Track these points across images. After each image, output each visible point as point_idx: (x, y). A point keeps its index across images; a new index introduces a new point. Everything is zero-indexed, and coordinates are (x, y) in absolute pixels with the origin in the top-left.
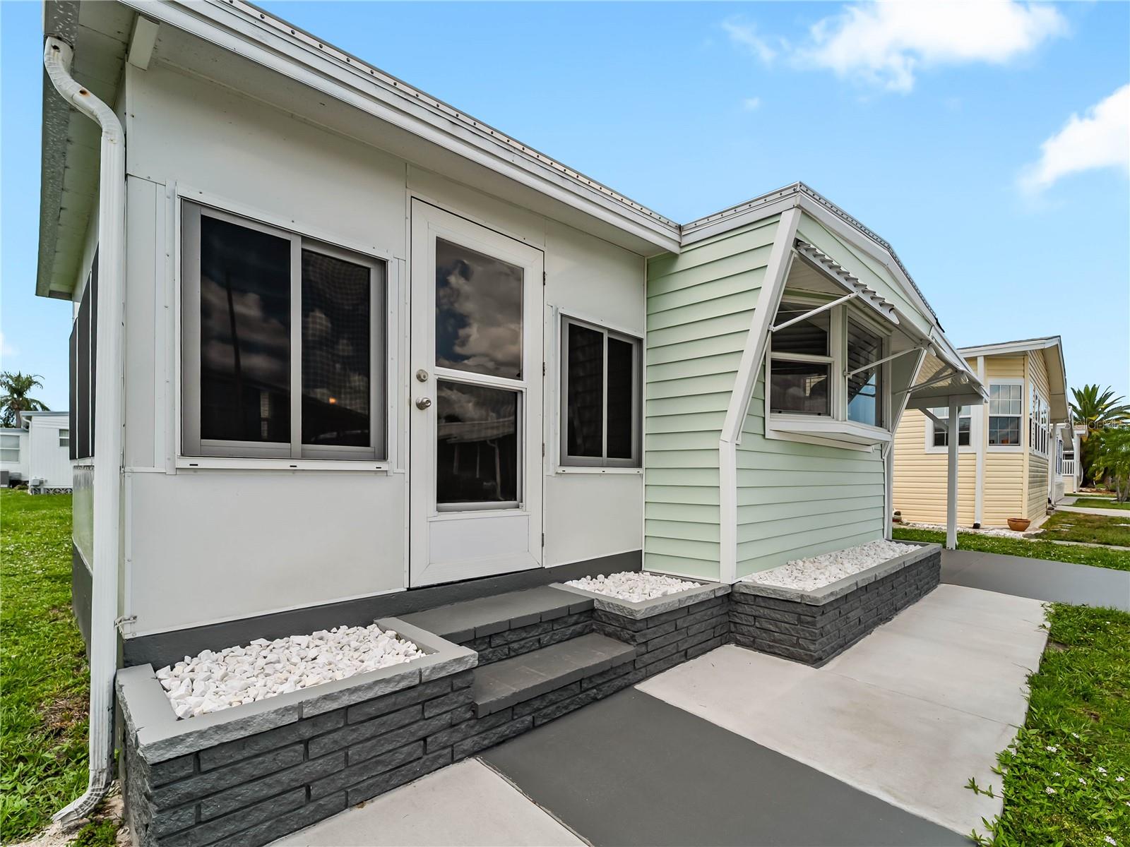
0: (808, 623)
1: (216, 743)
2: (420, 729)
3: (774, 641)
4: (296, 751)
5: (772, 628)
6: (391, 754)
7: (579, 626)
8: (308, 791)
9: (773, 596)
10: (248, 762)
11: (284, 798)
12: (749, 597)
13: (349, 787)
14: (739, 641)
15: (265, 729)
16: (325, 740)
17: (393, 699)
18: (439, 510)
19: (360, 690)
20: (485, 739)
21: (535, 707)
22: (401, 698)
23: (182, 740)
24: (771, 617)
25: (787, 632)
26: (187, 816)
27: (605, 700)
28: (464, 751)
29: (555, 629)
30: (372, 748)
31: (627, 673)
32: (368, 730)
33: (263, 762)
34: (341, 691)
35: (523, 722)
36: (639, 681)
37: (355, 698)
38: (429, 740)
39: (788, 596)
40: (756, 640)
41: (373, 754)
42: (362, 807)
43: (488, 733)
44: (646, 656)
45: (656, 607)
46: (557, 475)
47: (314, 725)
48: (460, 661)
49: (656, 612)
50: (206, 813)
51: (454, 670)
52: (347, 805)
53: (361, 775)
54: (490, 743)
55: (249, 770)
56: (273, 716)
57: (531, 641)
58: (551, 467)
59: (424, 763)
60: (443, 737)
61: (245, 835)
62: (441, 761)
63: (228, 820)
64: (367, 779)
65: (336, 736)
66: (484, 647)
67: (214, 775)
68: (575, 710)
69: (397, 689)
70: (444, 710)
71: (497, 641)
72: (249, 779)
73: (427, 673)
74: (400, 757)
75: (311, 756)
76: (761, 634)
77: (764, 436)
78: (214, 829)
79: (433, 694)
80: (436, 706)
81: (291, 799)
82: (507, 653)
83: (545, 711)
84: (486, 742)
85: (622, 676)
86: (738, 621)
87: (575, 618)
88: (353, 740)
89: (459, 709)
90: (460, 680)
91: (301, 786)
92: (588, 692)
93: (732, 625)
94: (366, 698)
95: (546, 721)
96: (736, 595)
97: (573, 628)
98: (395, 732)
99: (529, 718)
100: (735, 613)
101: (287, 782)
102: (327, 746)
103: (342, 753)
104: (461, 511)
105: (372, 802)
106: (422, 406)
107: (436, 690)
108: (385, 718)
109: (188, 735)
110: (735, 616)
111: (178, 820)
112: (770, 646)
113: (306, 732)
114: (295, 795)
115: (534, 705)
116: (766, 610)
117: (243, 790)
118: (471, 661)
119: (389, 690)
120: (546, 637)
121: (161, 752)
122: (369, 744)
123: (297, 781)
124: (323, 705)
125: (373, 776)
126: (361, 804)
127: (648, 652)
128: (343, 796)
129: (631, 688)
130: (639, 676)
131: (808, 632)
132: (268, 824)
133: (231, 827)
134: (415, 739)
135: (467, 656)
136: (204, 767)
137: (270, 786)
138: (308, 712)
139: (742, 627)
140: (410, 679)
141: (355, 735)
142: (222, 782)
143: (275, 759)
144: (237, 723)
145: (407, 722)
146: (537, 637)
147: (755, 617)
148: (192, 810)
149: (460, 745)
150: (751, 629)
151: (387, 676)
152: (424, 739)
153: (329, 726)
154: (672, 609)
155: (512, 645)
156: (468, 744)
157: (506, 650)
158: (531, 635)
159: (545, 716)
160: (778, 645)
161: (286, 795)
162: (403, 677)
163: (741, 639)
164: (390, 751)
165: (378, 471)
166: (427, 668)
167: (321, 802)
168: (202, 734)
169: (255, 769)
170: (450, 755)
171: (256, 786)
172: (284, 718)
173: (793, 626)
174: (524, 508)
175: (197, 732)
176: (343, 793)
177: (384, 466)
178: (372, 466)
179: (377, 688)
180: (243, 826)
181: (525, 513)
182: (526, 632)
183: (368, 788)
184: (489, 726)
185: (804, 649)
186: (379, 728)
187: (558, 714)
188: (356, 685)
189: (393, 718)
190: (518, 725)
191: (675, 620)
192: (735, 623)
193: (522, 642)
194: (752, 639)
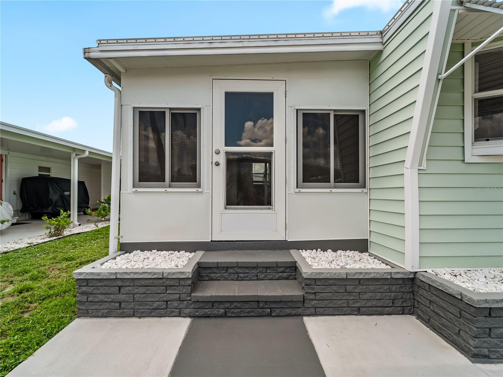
0: (467, 319)
1: (91, 278)
2: (166, 297)
3: (442, 325)
4: (116, 289)
5: (441, 314)
6: (152, 302)
7: (286, 274)
8: (120, 305)
9: (441, 288)
10: (101, 287)
11: (112, 304)
12: (425, 285)
13: (136, 309)
14: (420, 315)
15: (104, 278)
16: (126, 288)
17: (151, 281)
18: (225, 208)
19: (138, 274)
20: (197, 312)
21: (226, 306)
22: (155, 281)
23: (83, 274)
24: (440, 304)
25: (451, 320)
26: (84, 298)
27: (277, 317)
28: (185, 314)
29: (268, 272)
30: (144, 298)
31: (299, 308)
32: (142, 290)
33: (106, 289)
34: (131, 272)
35: (219, 311)
36: (309, 315)
37: (136, 276)
38: (169, 303)
39: (450, 291)
40: (431, 319)
41: (145, 300)
42: (139, 319)
43: (199, 310)
44: (314, 302)
45: (323, 273)
46: (296, 193)
47: (122, 282)
48: (182, 273)
49: (322, 277)
50: (89, 299)
51: (179, 276)
52: (133, 316)
53: (140, 306)
54: (199, 314)
55: (102, 290)
56: (107, 274)
57: (251, 275)
58: (292, 189)
59: (167, 311)
60: (176, 304)
61: (100, 311)
62: (174, 314)
63: (96, 304)
64: (142, 309)
65: (130, 288)
66: (224, 272)
67: (92, 288)
68: (254, 316)
69: (153, 277)
70: (176, 292)
71: (231, 271)
72: (101, 293)
73: (166, 274)
74: (155, 305)
75: (121, 292)
76: (434, 316)
77: (464, 160)
78: (92, 305)
79: (170, 284)
80: (173, 290)
81: (114, 305)
82: (237, 277)
83: (233, 310)
84: (197, 314)
85: (293, 308)
86: (420, 301)
87: (282, 269)
88: (136, 292)
89: (184, 294)
90: (184, 282)
91: (118, 302)
92: (264, 310)
93: (416, 302)
94: (140, 277)
95: (234, 315)
96: (418, 281)
97: (280, 274)
98: (154, 295)
99: (222, 311)
100: (418, 294)
101: (112, 298)
102: (127, 291)
103: (132, 295)
104: (237, 209)
105: (144, 318)
106: (217, 164)
107: (172, 283)
108: (149, 288)
109: (84, 273)
110: (418, 296)
111: (82, 298)
112: (440, 328)
113: (119, 283)
114: (116, 304)
115: (226, 305)
116: (437, 298)
117: (99, 296)
118: (187, 275)
119: (149, 277)
120: (261, 275)
121: (77, 276)
122: (143, 295)
123: (116, 299)
124: (124, 275)
125: (144, 309)
126: (140, 317)
127: (315, 300)
128: (132, 311)
129: (300, 317)
130: (308, 312)
131: (468, 327)
132: (107, 310)
133: (96, 307)
134: (162, 300)
135: (186, 272)
136: (90, 284)
137: (108, 298)
138: (119, 276)
139: (422, 306)
140: (158, 275)
141: (137, 290)
142: (94, 291)
143: (109, 289)
144: (97, 273)
145: (159, 292)
146: (256, 274)
147: (430, 301)
148: (86, 297)
149: (184, 310)
150: (428, 309)
151: (149, 271)
152: (167, 302)
153: (127, 284)
154: (339, 277)
155: (240, 274)
156: (187, 311)
157: (236, 276)
158: (252, 272)
159: (233, 313)
160: (445, 329)
161: (113, 303)
162: (155, 274)
163: (421, 315)
164: (152, 301)
165: (198, 192)
166: (166, 272)
167: (125, 310)
168: (87, 274)
169: (103, 290)
170: (178, 313)
171: (103, 296)
172: (111, 276)
173: (456, 318)
174: (274, 210)
175: (86, 273)
176: (133, 310)
177: (200, 190)
178: (195, 190)
179: (145, 275)
180: (100, 308)
181: (274, 212)
182: (249, 270)
183: (143, 312)
184: (199, 307)
185: (464, 341)
186: (147, 291)
187: (242, 315)
188: (137, 271)
189: (153, 289)
190: (216, 312)
191: (345, 285)
192: (418, 302)
193: (246, 275)
194: (428, 318)
